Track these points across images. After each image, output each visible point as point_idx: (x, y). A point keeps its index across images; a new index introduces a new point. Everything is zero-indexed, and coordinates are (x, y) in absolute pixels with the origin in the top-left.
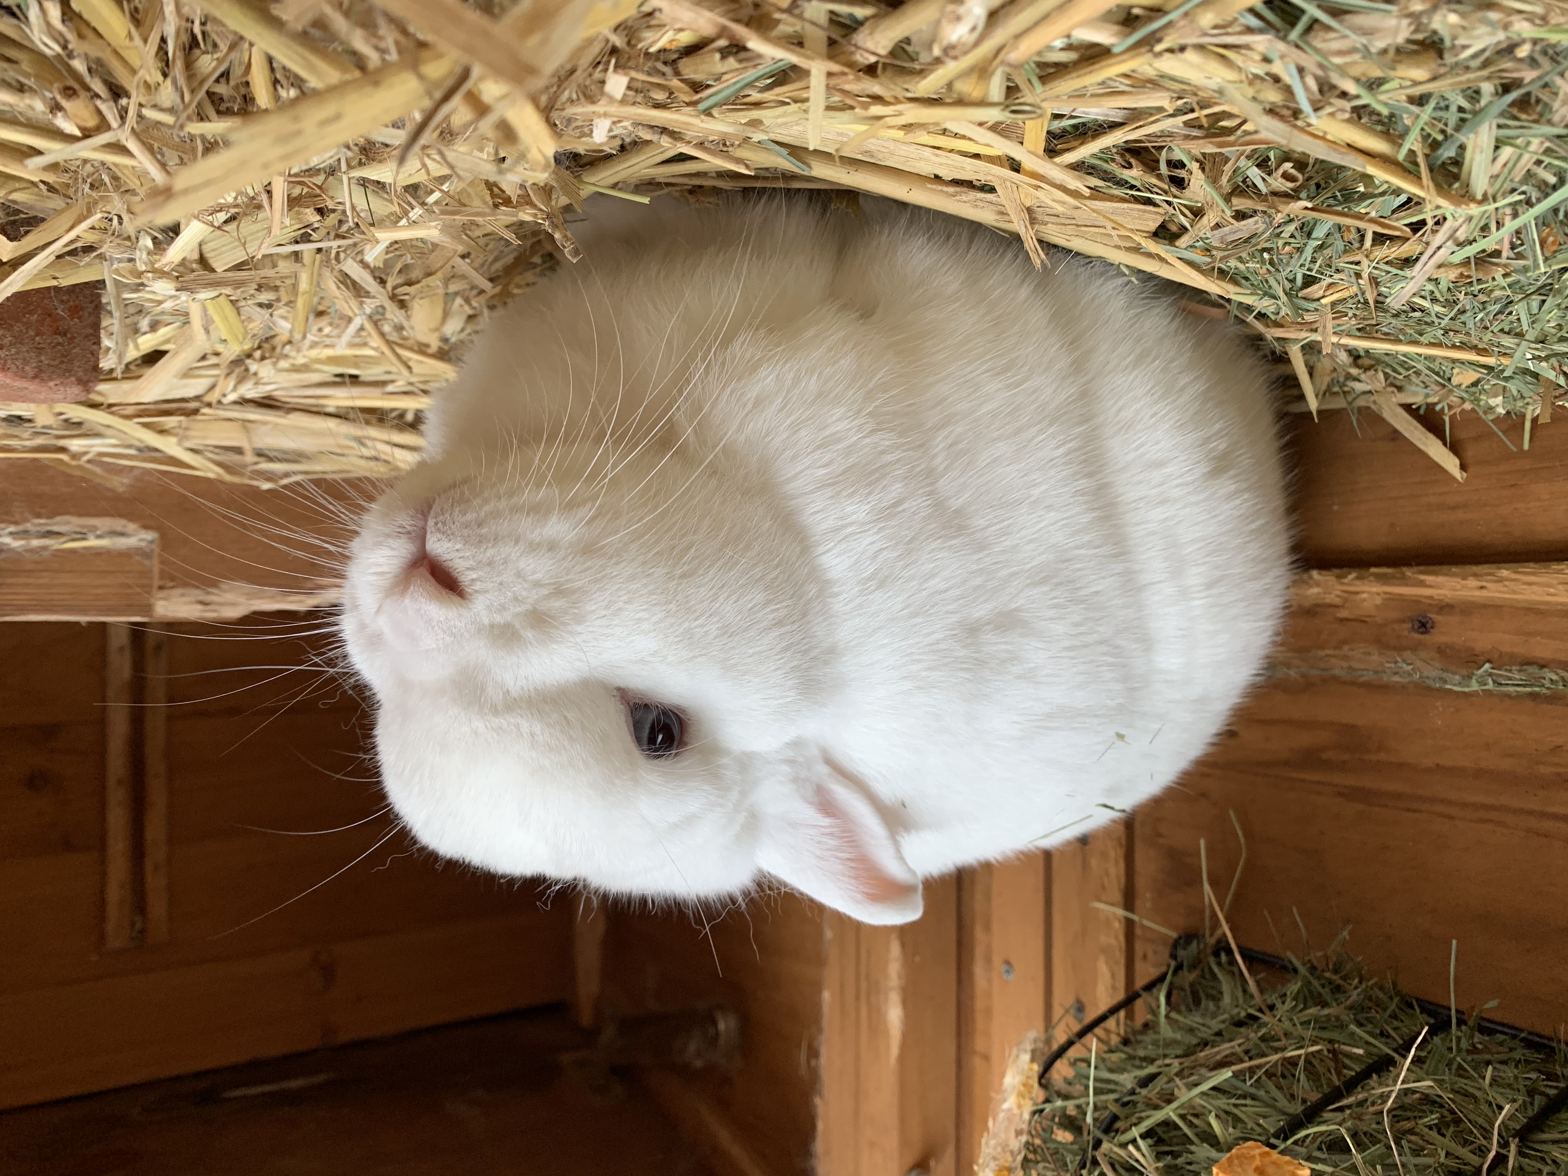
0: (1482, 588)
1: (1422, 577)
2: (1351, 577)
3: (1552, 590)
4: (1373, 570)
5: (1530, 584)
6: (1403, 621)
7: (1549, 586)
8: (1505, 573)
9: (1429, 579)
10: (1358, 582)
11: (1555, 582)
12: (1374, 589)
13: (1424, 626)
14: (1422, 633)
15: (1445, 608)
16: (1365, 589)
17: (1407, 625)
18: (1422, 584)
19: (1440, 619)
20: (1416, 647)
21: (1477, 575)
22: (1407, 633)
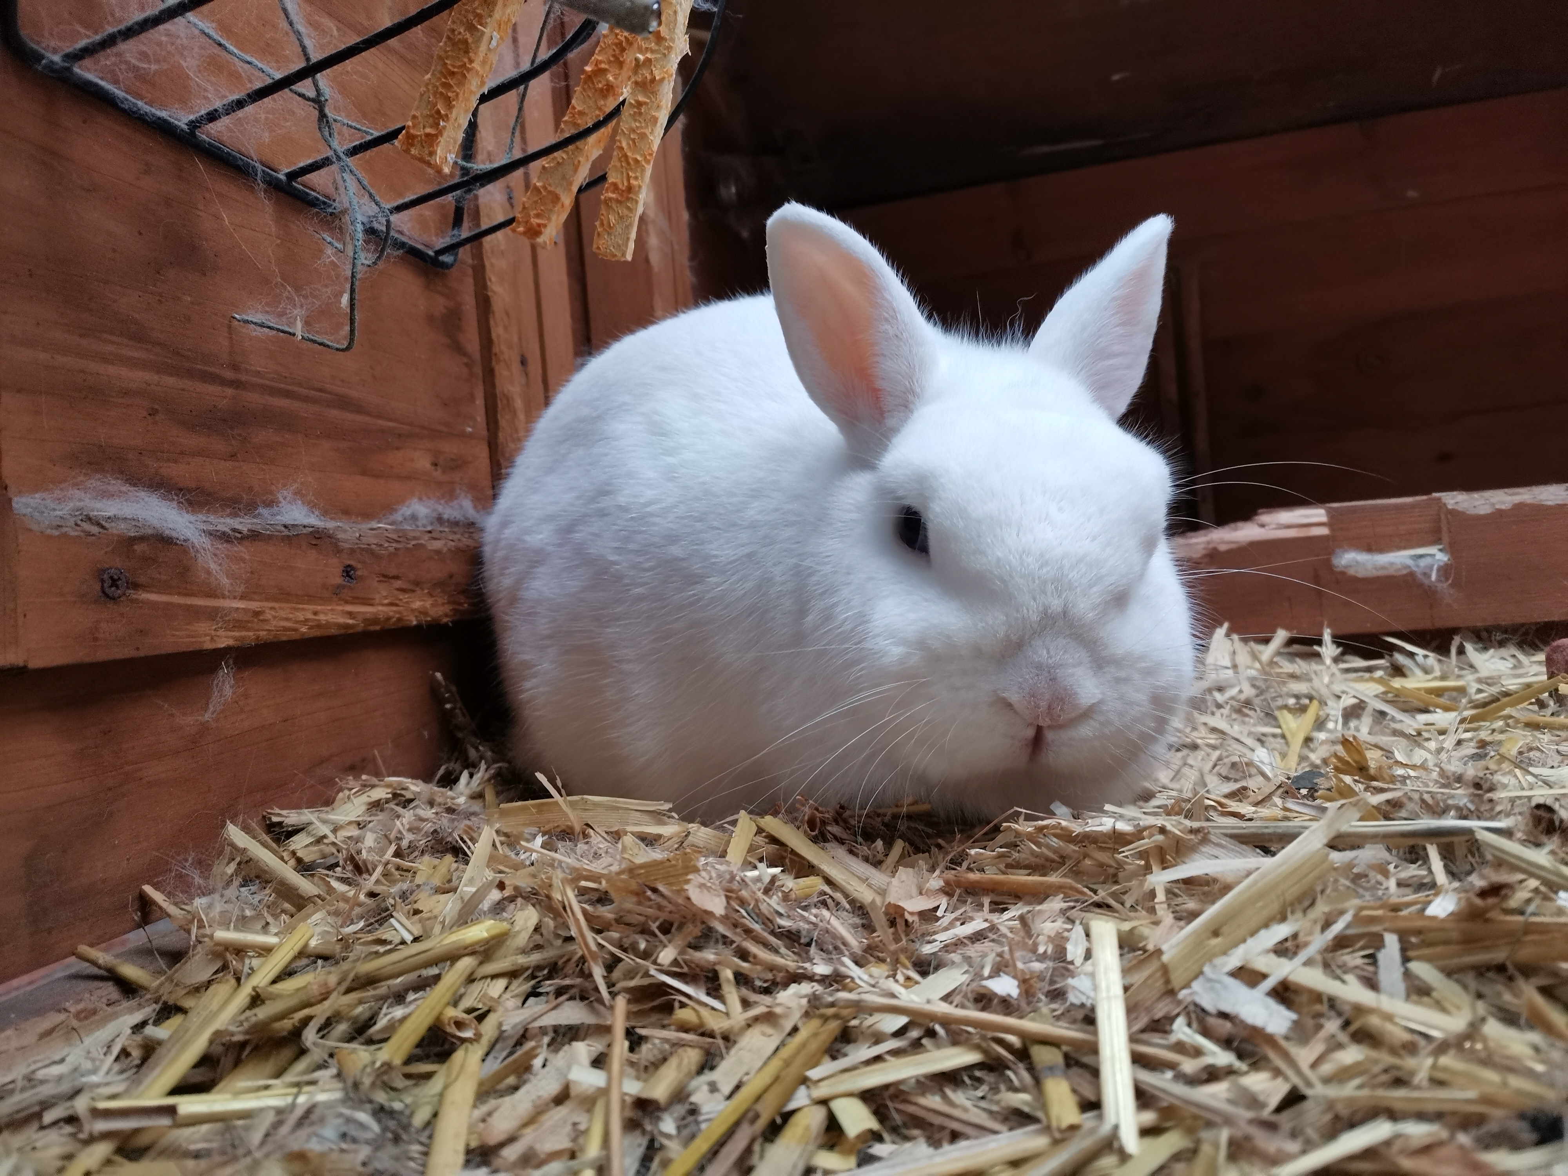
0: (316, 615)
1: (351, 622)
2: (395, 619)
3: (274, 613)
4: (378, 628)
5: (287, 619)
6: (361, 577)
7: (275, 617)
8: (304, 629)
9: (345, 621)
10: (389, 614)
11: (272, 624)
12: (380, 608)
13: (348, 572)
14: (349, 566)
15: (336, 594)
16: (385, 609)
17: (359, 573)
18: (351, 614)
19: (339, 580)
20: (352, 551)
21: (319, 626)
22: (359, 566)
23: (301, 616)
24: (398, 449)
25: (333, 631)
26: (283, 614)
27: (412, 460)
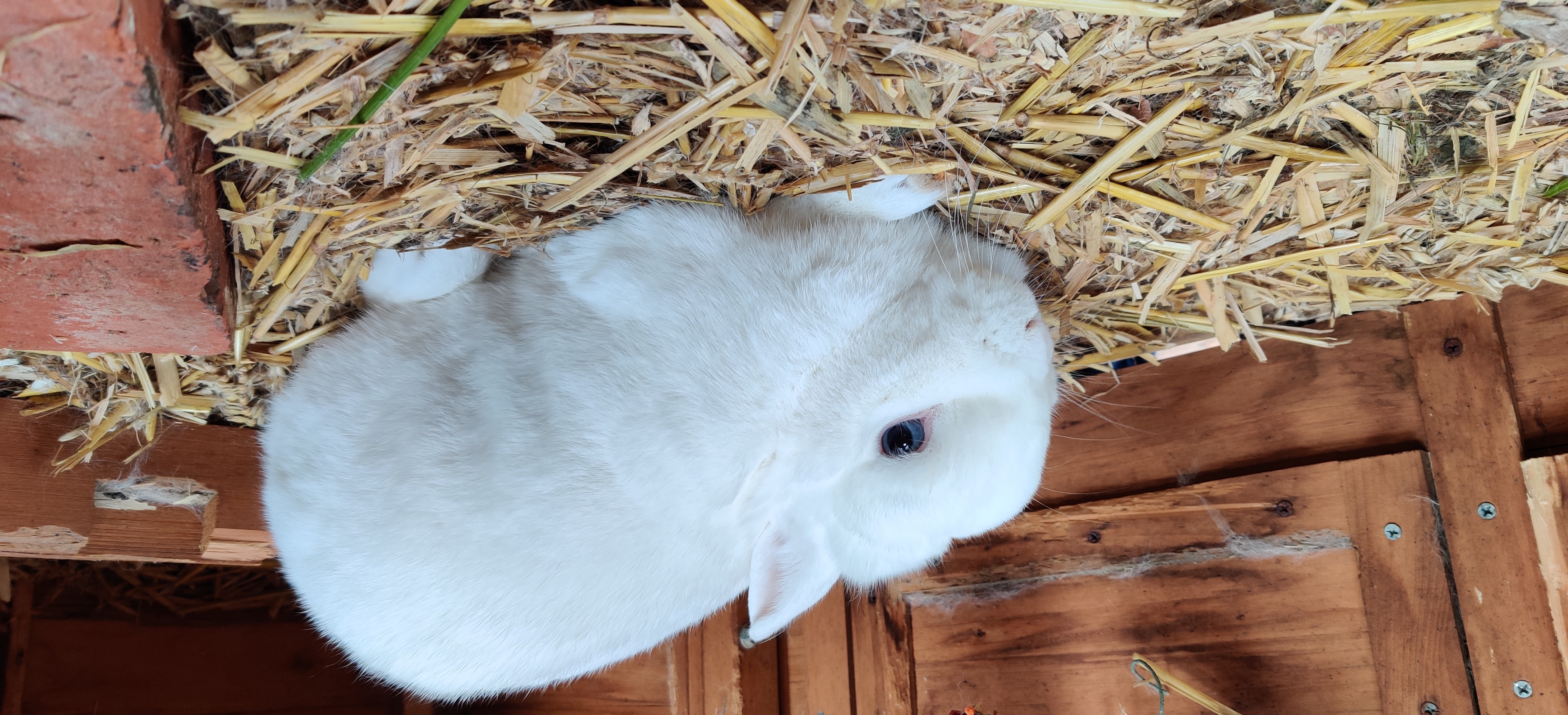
0: (1125, 510)
1: (1091, 508)
2: (1048, 513)
3: (1162, 506)
4: (1061, 508)
5: (1150, 504)
6: (1083, 536)
7: (1160, 504)
8: (1136, 499)
9: (1094, 508)
10: (1052, 516)
11: (1161, 501)
12: (1064, 519)
13: (1095, 538)
14: (1094, 543)
15: (1106, 525)
16: (1058, 519)
17: (1086, 539)
18: (1091, 512)
19: (1103, 532)
20: (1092, 552)
21: (1121, 503)
22: (1085, 544)
23: (1137, 507)
24: (1022, 638)
25: (1107, 502)
26: (1153, 507)
27: (1006, 633)
